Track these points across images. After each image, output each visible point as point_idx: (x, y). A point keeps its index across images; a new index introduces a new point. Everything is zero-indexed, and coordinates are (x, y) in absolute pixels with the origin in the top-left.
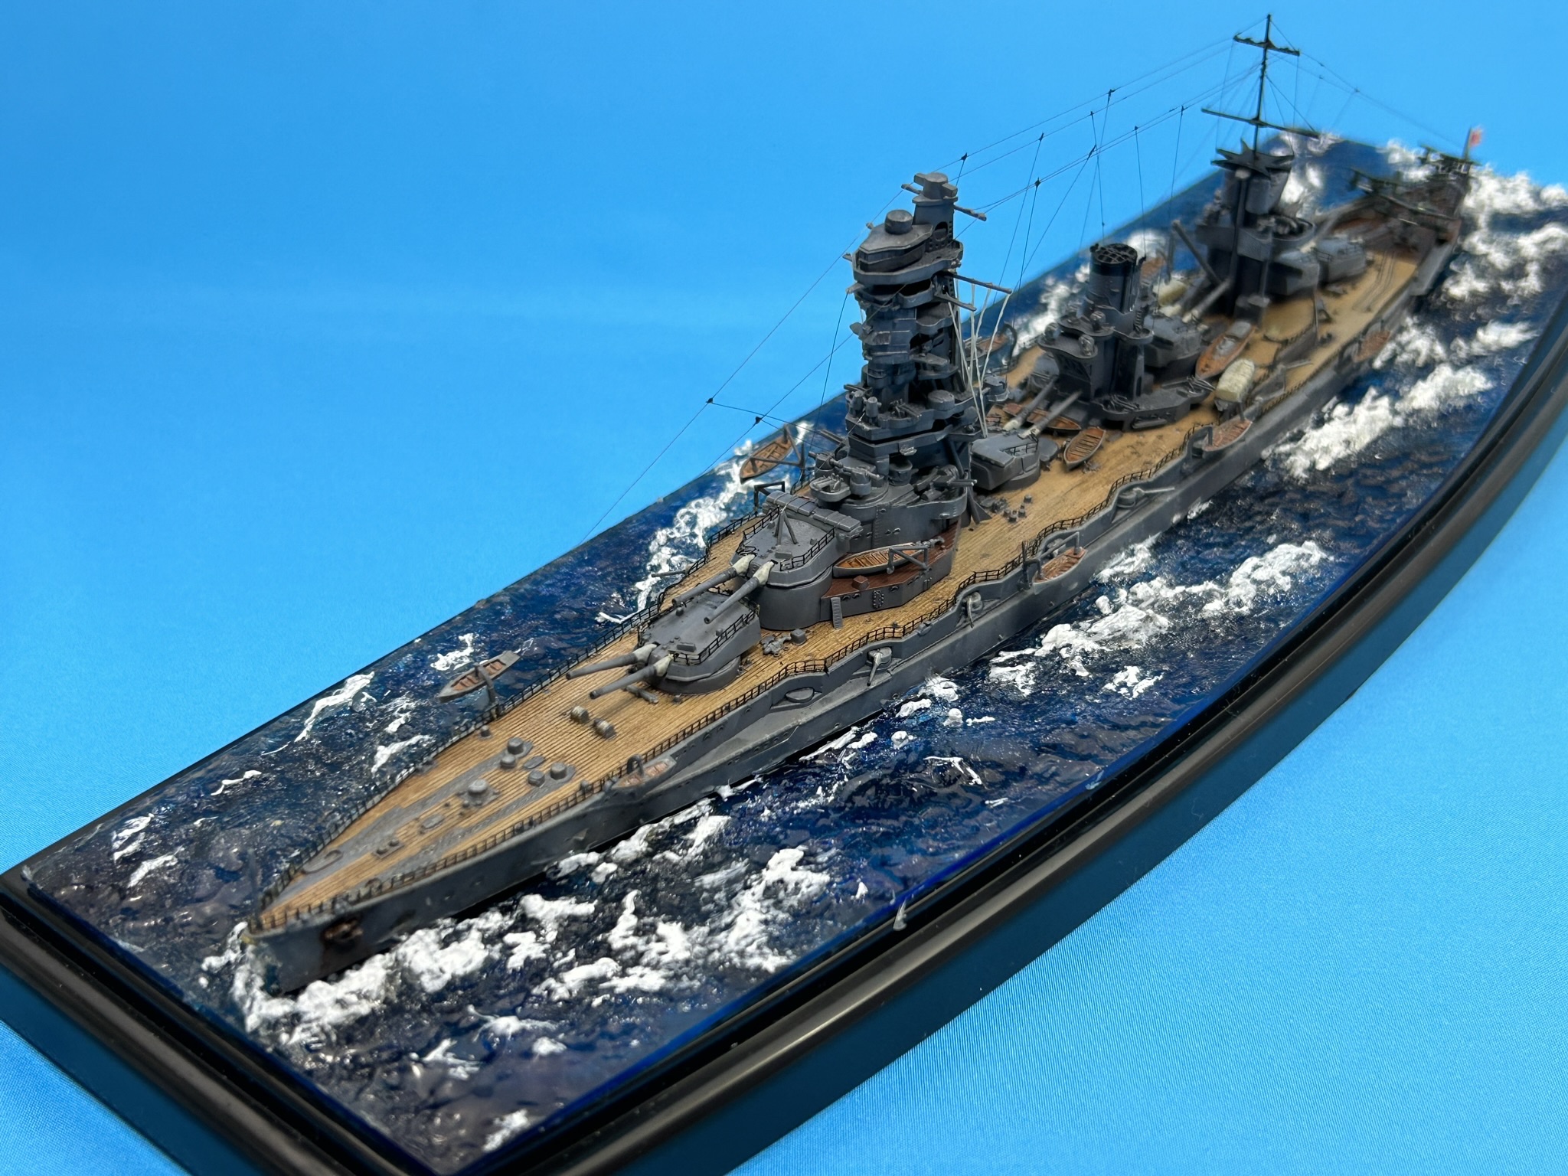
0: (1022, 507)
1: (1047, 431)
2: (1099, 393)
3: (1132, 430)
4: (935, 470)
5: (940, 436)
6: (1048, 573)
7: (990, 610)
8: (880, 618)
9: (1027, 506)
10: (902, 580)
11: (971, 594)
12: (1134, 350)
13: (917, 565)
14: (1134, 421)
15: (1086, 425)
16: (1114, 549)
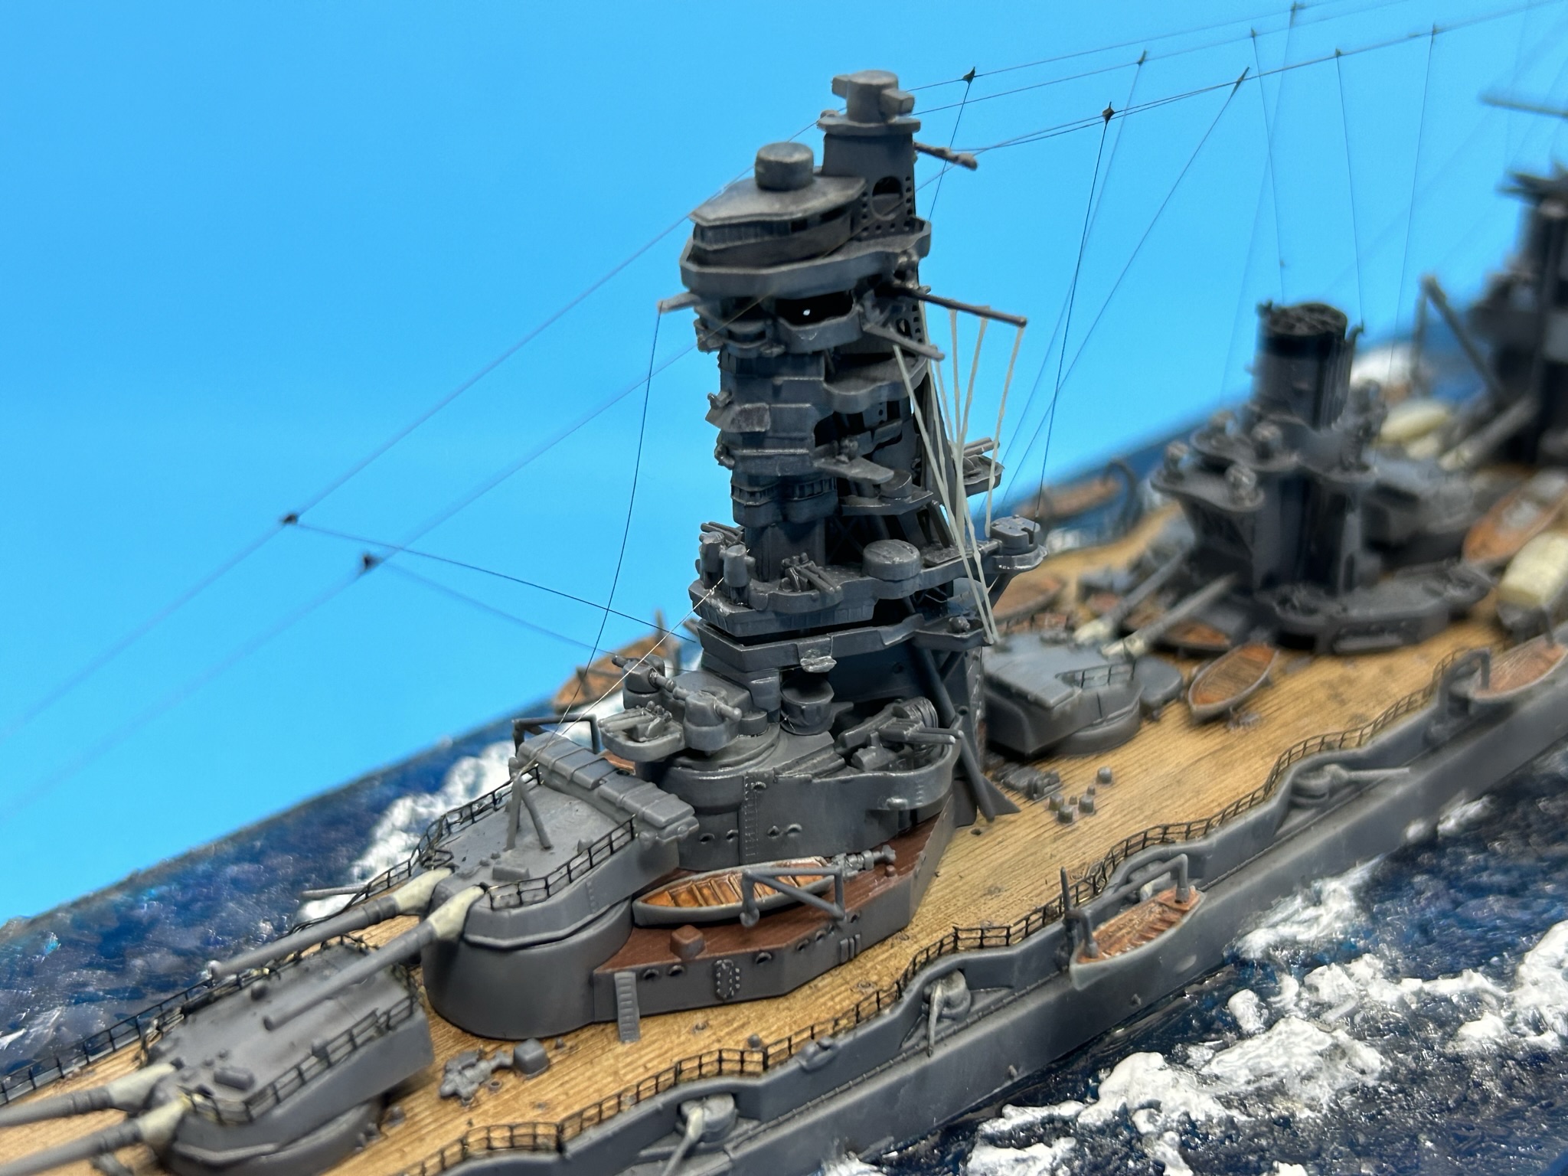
0: (1091, 792)
1: (1162, 648)
2: (1270, 581)
3: (1334, 653)
4: (890, 708)
5: (893, 636)
6: (1111, 942)
7: (987, 1013)
8: (729, 1022)
9: (1100, 790)
10: (778, 940)
11: (946, 976)
12: (1341, 503)
13: (818, 909)
14: (1338, 638)
15: (1242, 639)
16: (1282, 888)
